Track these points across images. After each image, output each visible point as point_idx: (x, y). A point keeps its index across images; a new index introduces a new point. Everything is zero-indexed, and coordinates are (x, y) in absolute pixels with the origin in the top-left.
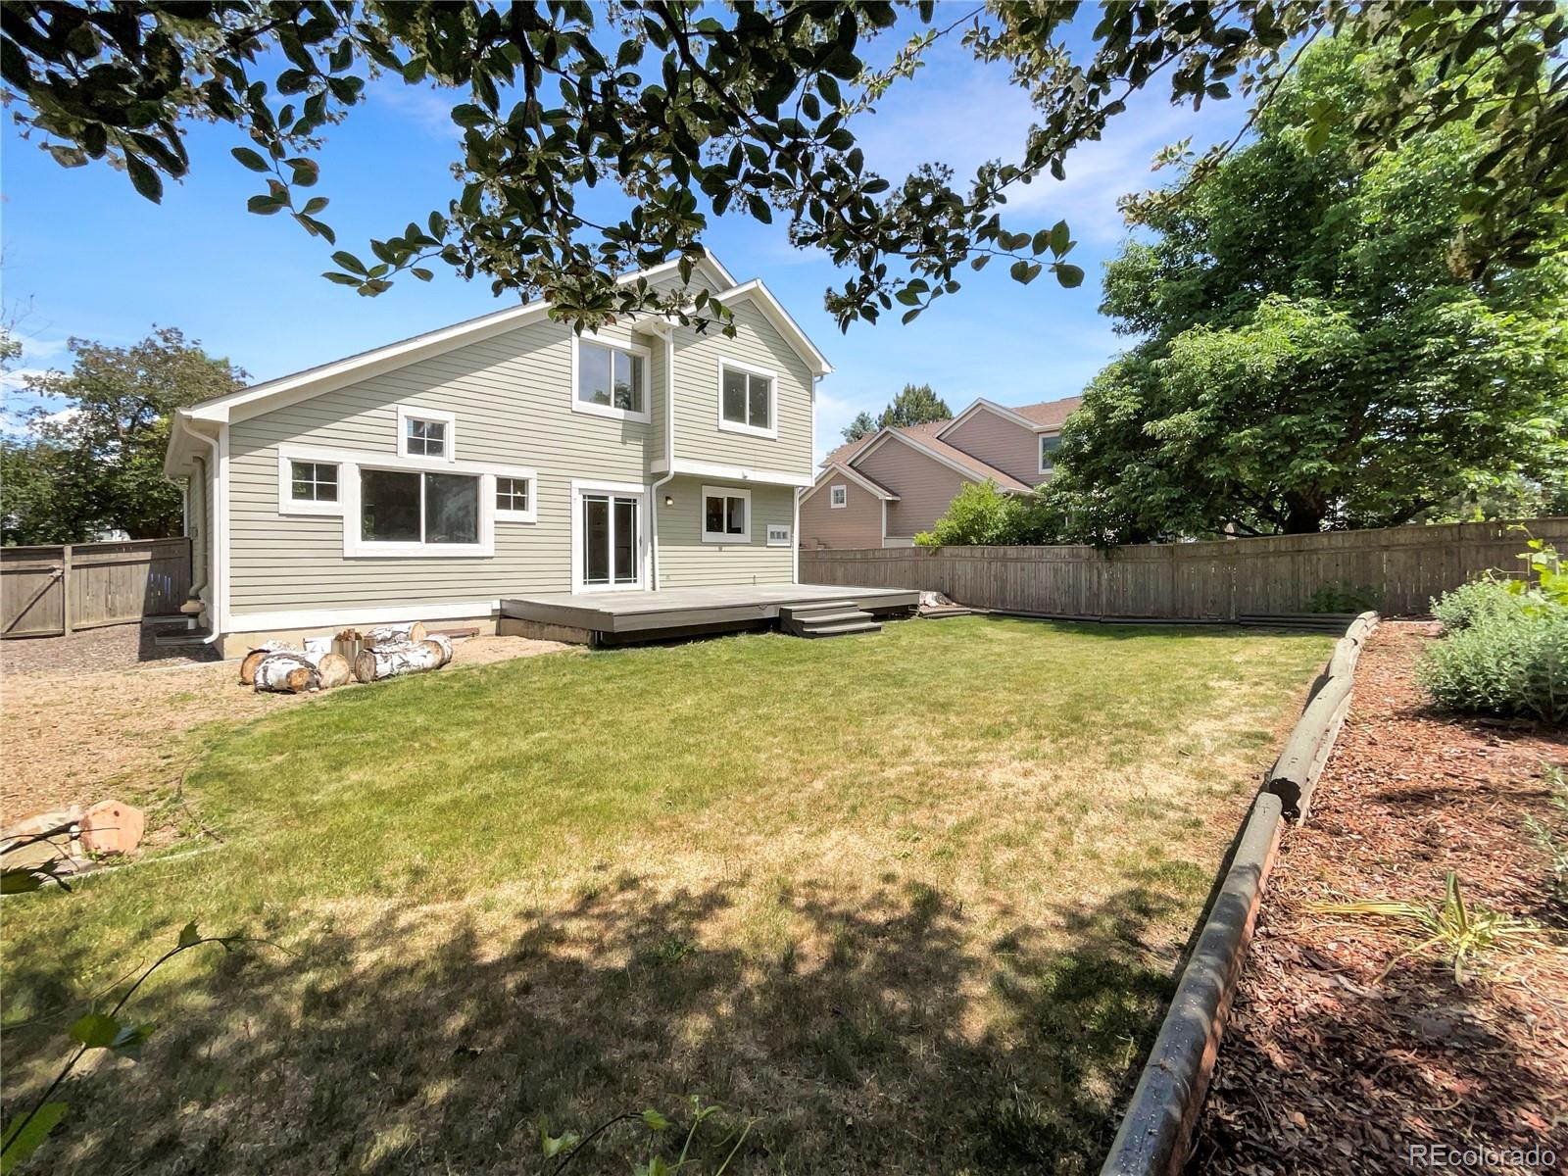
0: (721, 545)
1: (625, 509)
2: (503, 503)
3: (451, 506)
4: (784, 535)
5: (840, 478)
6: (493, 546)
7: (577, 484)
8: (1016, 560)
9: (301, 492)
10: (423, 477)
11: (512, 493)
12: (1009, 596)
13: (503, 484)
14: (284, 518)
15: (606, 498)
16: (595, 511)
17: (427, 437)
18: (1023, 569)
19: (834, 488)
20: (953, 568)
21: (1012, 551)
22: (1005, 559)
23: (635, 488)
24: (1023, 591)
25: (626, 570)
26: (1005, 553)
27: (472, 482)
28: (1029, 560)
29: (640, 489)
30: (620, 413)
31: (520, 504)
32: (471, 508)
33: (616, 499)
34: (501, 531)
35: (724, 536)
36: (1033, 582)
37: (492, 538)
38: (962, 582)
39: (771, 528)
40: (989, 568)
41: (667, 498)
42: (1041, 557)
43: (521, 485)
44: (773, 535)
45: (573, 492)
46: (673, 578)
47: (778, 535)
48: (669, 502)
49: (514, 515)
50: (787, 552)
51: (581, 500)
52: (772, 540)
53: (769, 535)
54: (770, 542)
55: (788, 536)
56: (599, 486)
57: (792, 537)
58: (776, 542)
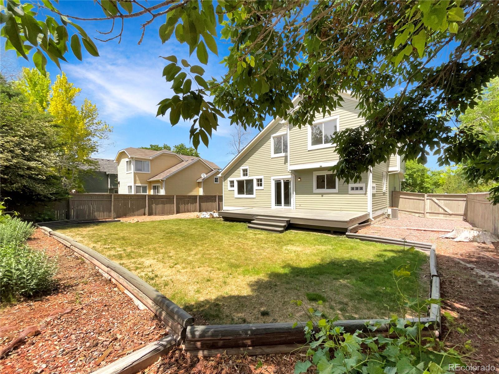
0: (322, 194)
1: (287, 184)
2: (258, 185)
3: (249, 187)
4: (361, 188)
6: (256, 195)
7: (273, 178)
9: (231, 186)
10: (245, 181)
11: (260, 182)
13: (257, 180)
14: (229, 191)
15: (281, 181)
16: (278, 185)
17: (245, 172)
25: (287, 202)
29: (290, 176)
30: (284, 154)
31: (261, 185)
32: (252, 187)
33: (284, 181)
34: (257, 192)
35: (325, 190)
39: (351, 186)
41: (300, 178)
43: (261, 180)
44: (353, 189)
45: (272, 180)
46: (302, 206)
47: (357, 189)
48: (299, 180)
49: (260, 188)
50: (362, 197)
51: (274, 182)
52: (353, 191)
53: (350, 189)
54: (350, 192)
55: (364, 188)
56: (278, 178)
57: (366, 189)
58: (355, 192)
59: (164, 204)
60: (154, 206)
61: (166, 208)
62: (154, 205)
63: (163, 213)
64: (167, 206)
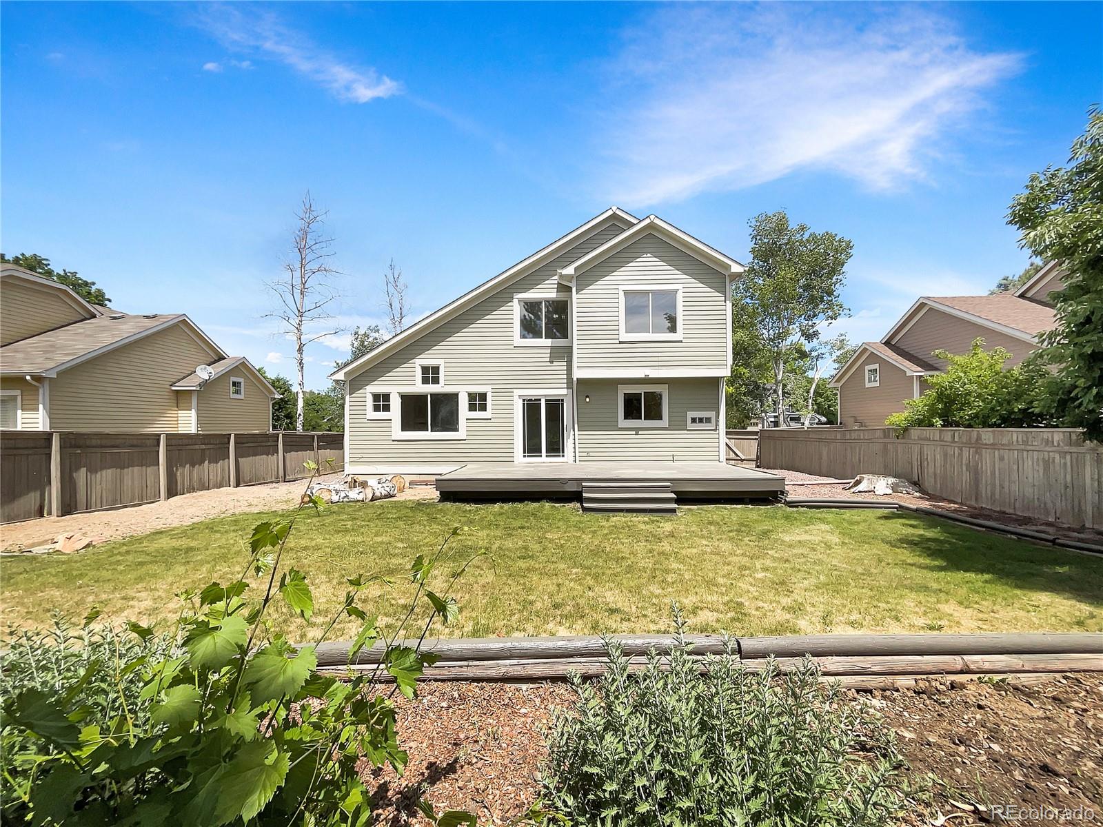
0: (637, 430)
1: (555, 408)
2: (472, 408)
3: (443, 412)
4: (708, 420)
5: (873, 358)
6: (465, 433)
7: (517, 392)
8: (994, 446)
9: (377, 408)
10: (429, 396)
11: (478, 402)
12: (985, 491)
13: (472, 396)
14: (369, 422)
15: (540, 400)
16: (531, 409)
17: (431, 374)
18: (1002, 459)
19: (868, 368)
20: (921, 453)
21: (987, 435)
22: (978, 446)
23: (560, 391)
24: (1002, 487)
26: (979, 438)
27: (455, 396)
28: (1009, 447)
29: (564, 392)
30: (548, 342)
31: (483, 408)
32: (455, 412)
33: (546, 400)
34: (469, 424)
35: (641, 423)
36: (1015, 476)
37: (465, 429)
38: (931, 470)
39: (690, 415)
40: (960, 455)
41: (587, 396)
42: (1025, 443)
43: (483, 396)
44: (694, 420)
45: (516, 398)
46: (591, 454)
47: (701, 420)
48: (588, 400)
49: (478, 414)
50: (712, 435)
51: (521, 402)
52: (694, 424)
53: (689, 420)
54: (690, 426)
55: (713, 420)
56: (533, 393)
57: (717, 421)
58: (698, 426)
59: (123, 468)
60: (81, 475)
61: (127, 481)
62: (84, 470)
63: (116, 502)
64: (132, 476)
